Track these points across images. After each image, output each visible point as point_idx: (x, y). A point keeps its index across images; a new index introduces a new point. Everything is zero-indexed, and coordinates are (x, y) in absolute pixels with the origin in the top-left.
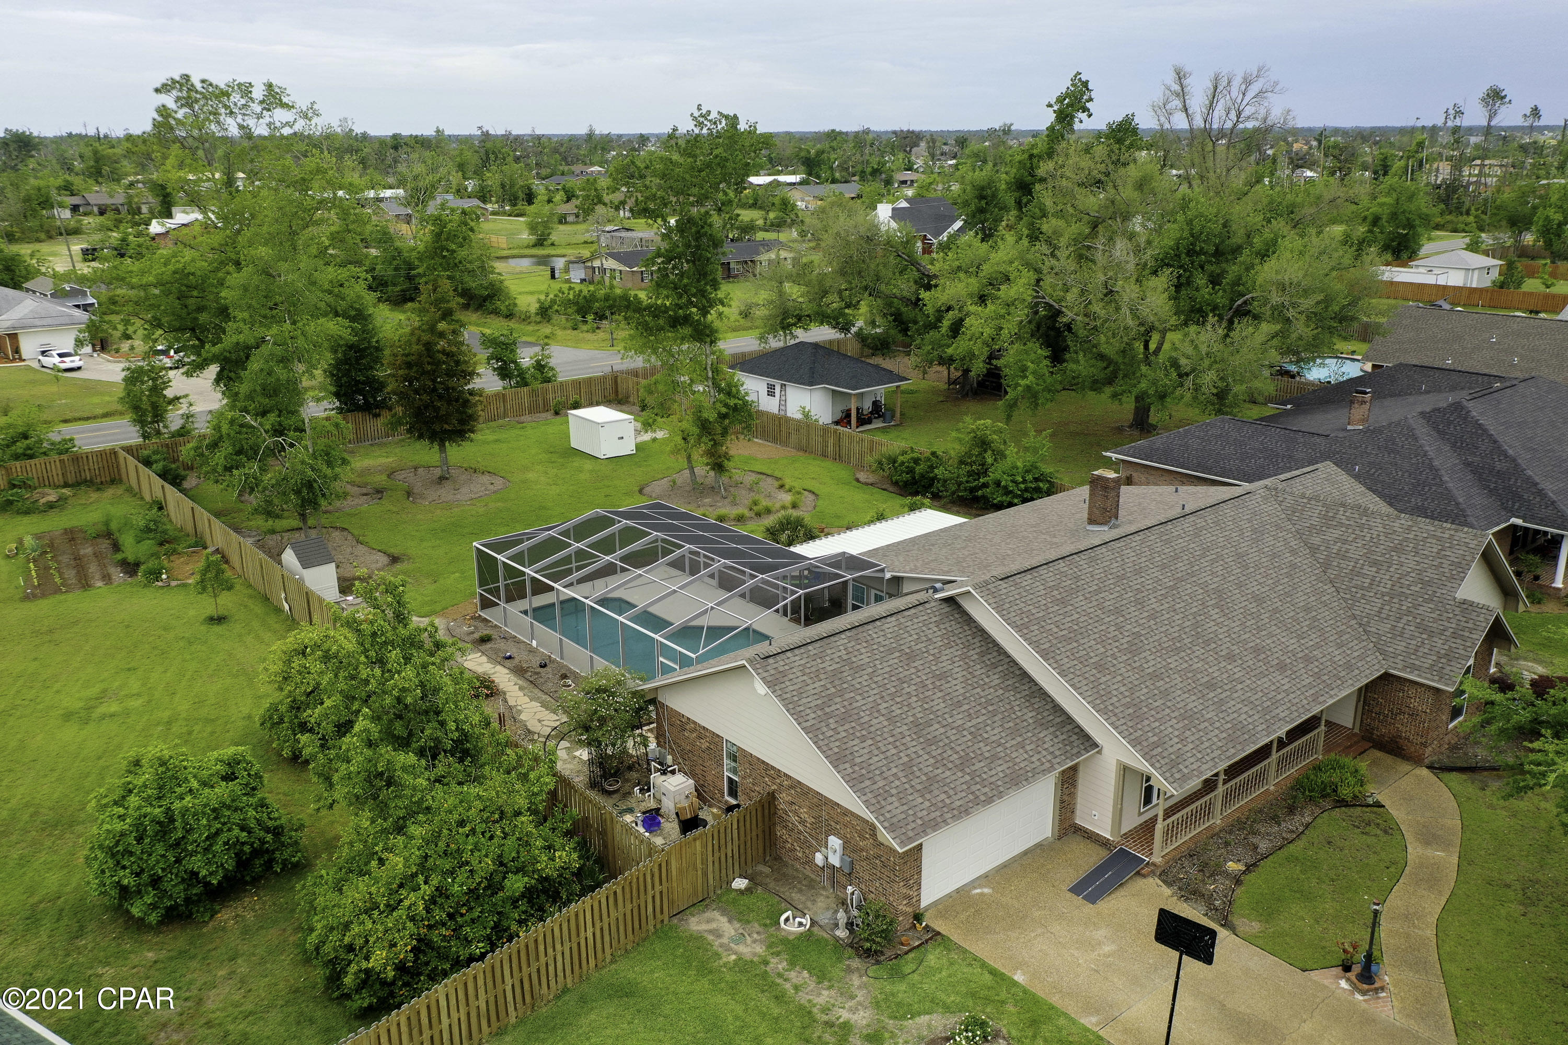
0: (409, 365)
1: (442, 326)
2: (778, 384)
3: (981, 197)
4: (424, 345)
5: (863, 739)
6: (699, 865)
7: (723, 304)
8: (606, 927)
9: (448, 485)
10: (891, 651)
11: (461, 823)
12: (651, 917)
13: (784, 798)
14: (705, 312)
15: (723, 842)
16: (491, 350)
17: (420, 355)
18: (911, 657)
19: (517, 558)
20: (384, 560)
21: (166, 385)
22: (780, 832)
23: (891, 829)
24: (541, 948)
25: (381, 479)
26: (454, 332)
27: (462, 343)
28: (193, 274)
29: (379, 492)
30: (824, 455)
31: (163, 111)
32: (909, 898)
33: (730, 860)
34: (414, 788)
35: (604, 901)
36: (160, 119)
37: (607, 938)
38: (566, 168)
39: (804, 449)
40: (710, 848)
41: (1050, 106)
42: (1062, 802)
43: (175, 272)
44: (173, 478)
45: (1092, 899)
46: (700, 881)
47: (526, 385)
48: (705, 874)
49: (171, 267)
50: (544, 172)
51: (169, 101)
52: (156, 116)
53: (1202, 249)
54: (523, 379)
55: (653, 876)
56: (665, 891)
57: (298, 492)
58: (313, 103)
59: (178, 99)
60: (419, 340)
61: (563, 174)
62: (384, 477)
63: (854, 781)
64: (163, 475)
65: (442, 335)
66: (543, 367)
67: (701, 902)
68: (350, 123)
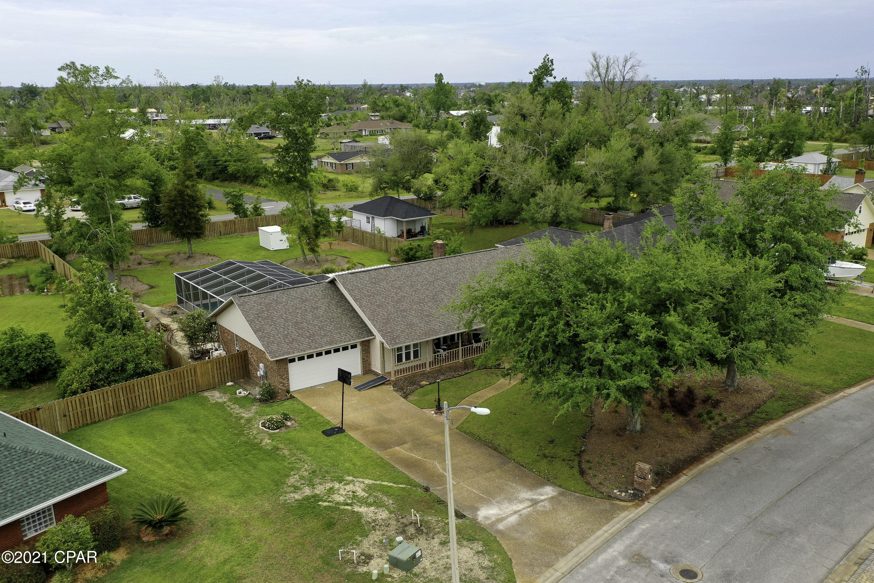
0: (171, 201)
1: (188, 183)
2: (370, 216)
3: (475, 121)
4: (178, 191)
5: (271, 325)
6: (210, 373)
7: (314, 172)
8: (166, 387)
9: (191, 260)
10: (296, 299)
11: (113, 347)
12: (187, 389)
13: (250, 352)
14: (305, 175)
15: (221, 366)
16: (229, 199)
17: (176, 196)
18: (304, 301)
19: (197, 283)
20: (147, 287)
21: (63, 213)
22: (250, 367)
23: (270, 353)
24: (136, 388)
25: (161, 258)
26: (193, 185)
27: (197, 191)
28: (66, 156)
29: (158, 263)
30: (381, 250)
31: (61, 79)
32: (284, 384)
33: (226, 374)
34: (100, 337)
35: (164, 377)
36: (59, 83)
37: (167, 392)
38: (347, 106)
39: (373, 247)
40: (215, 367)
41: (531, 73)
42: (363, 359)
43: (57, 155)
44: (62, 255)
45: (359, 390)
46: (211, 380)
47: (247, 216)
48: (214, 377)
49: (56, 153)
50: (333, 108)
51: (64, 74)
52: (58, 82)
53: (574, 147)
54: (245, 214)
55: (187, 374)
56: (194, 380)
57: (104, 253)
58: (128, 76)
59: (69, 74)
60: (175, 189)
61: (345, 109)
62: (163, 257)
63: (260, 338)
64: (56, 252)
65: (187, 187)
66: (258, 208)
67: (212, 387)
68: (221, 79)
